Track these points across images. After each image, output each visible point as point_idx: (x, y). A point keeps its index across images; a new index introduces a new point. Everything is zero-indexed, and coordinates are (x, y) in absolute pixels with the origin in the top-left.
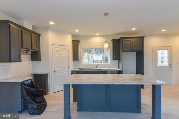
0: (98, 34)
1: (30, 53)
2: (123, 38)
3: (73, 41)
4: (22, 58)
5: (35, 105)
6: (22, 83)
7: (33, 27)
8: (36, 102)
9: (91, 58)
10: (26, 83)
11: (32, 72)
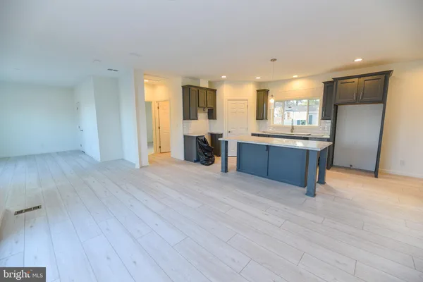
0: (296, 76)
1: (207, 111)
2: (336, 80)
3: (258, 91)
4: (199, 117)
5: (204, 158)
6: (197, 138)
7: (210, 83)
8: (206, 155)
9: (286, 116)
10: (200, 138)
11: (209, 131)
